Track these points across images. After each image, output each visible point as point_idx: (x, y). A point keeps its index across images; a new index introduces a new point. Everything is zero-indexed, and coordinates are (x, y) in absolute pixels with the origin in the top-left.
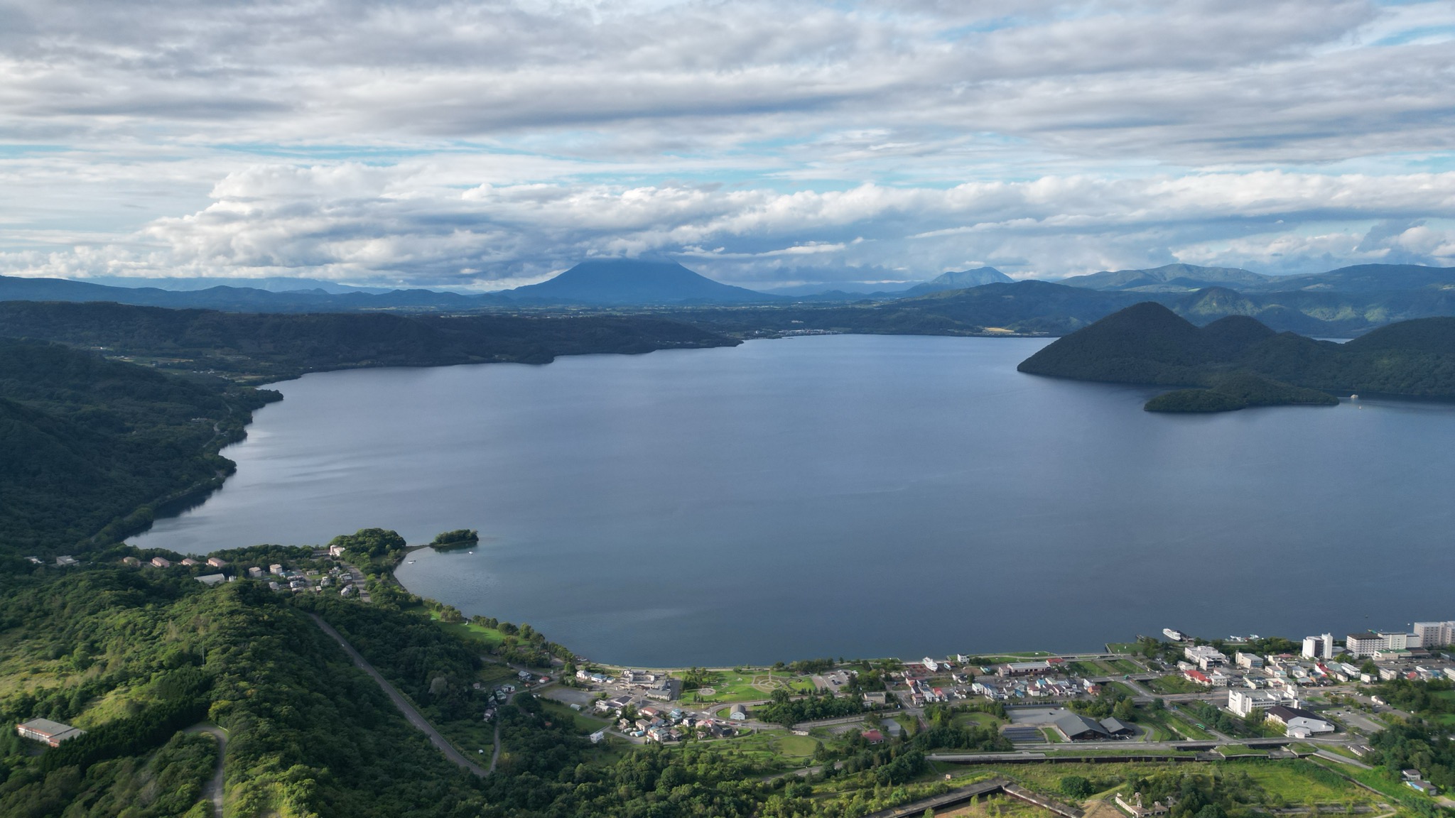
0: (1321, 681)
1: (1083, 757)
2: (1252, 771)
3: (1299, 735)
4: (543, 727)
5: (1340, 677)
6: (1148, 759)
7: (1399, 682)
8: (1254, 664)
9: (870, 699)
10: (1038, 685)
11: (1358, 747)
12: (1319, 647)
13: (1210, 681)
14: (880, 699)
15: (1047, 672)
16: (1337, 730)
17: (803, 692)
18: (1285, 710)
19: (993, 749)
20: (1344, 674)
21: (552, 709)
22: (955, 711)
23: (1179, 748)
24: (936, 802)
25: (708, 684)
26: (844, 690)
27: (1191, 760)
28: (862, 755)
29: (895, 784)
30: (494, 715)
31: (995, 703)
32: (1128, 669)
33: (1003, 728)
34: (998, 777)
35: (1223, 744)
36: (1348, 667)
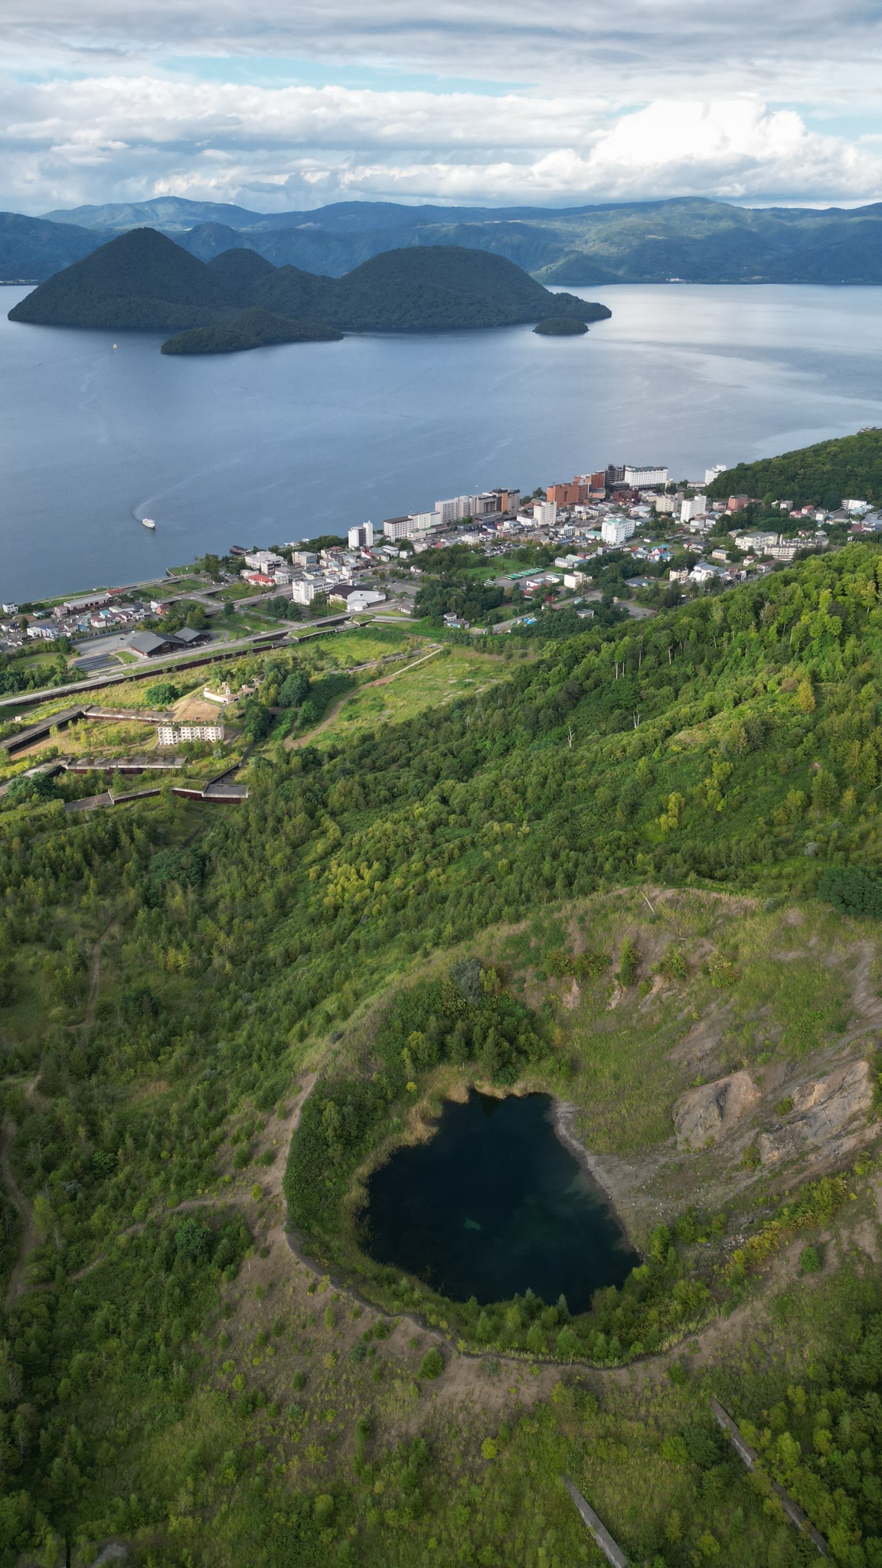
0: (367, 564)
1: (164, 668)
2: (324, 645)
3: (358, 608)
5: (384, 559)
6: (229, 656)
7: (428, 552)
8: (309, 560)
10: (102, 616)
11: (407, 607)
12: (362, 535)
13: (273, 581)
15: (110, 603)
16: (387, 599)
18: (344, 590)
19: (64, 681)
20: (386, 555)
22: (10, 658)
23: (255, 641)
24: (9, 743)
27: (269, 648)
31: (58, 640)
32: (193, 587)
33: (71, 661)
34: (76, 705)
35: (294, 629)
36: (388, 549)
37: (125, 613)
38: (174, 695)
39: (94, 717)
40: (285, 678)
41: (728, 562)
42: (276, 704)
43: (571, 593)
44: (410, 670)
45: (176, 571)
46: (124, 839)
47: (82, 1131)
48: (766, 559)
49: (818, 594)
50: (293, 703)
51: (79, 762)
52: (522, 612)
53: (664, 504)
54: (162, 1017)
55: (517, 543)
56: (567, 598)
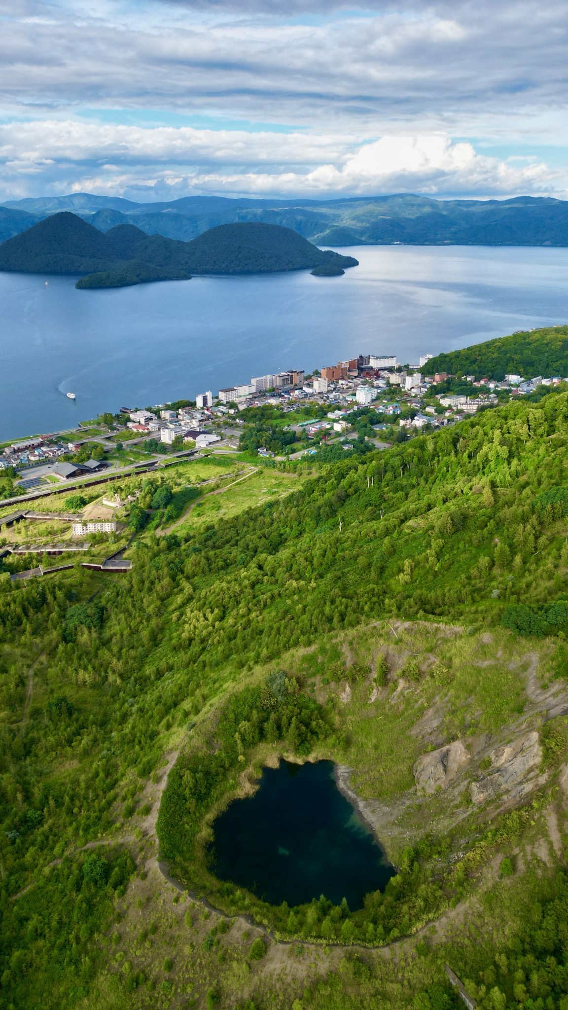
0: (209, 418)
1: (77, 486)
2: (181, 469)
3: (203, 445)
5: (219, 414)
6: (119, 477)
7: (248, 410)
8: (171, 416)
10: (36, 453)
11: (235, 444)
12: (205, 400)
13: (148, 429)
15: (42, 444)
16: (222, 439)
18: (194, 434)
19: (11, 495)
20: (220, 411)
23: (136, 467)
27: (145, 472)
31: (7, 469)
32: (96, 434)
33: (16, 483)
34: (19, 511)
35: (162, 459)
36: (222, 408)
37: (51, 451)
38: (83, 502)
39: (31, 518)
40: (156, 491)
41: (436, 414)
42: (150, 507)
43: (339, 435)
44: (237, 484)
45: (85, 424)
46: (50, 597)
47: (19, 796)
48: (459, 412)
49: (493, 433)
50: (161, 506)
51: (20, 548)
52: (307, 447)
53: (394, 379)
54: (74, 716)
55: (303, 404)
56: (336, 437)
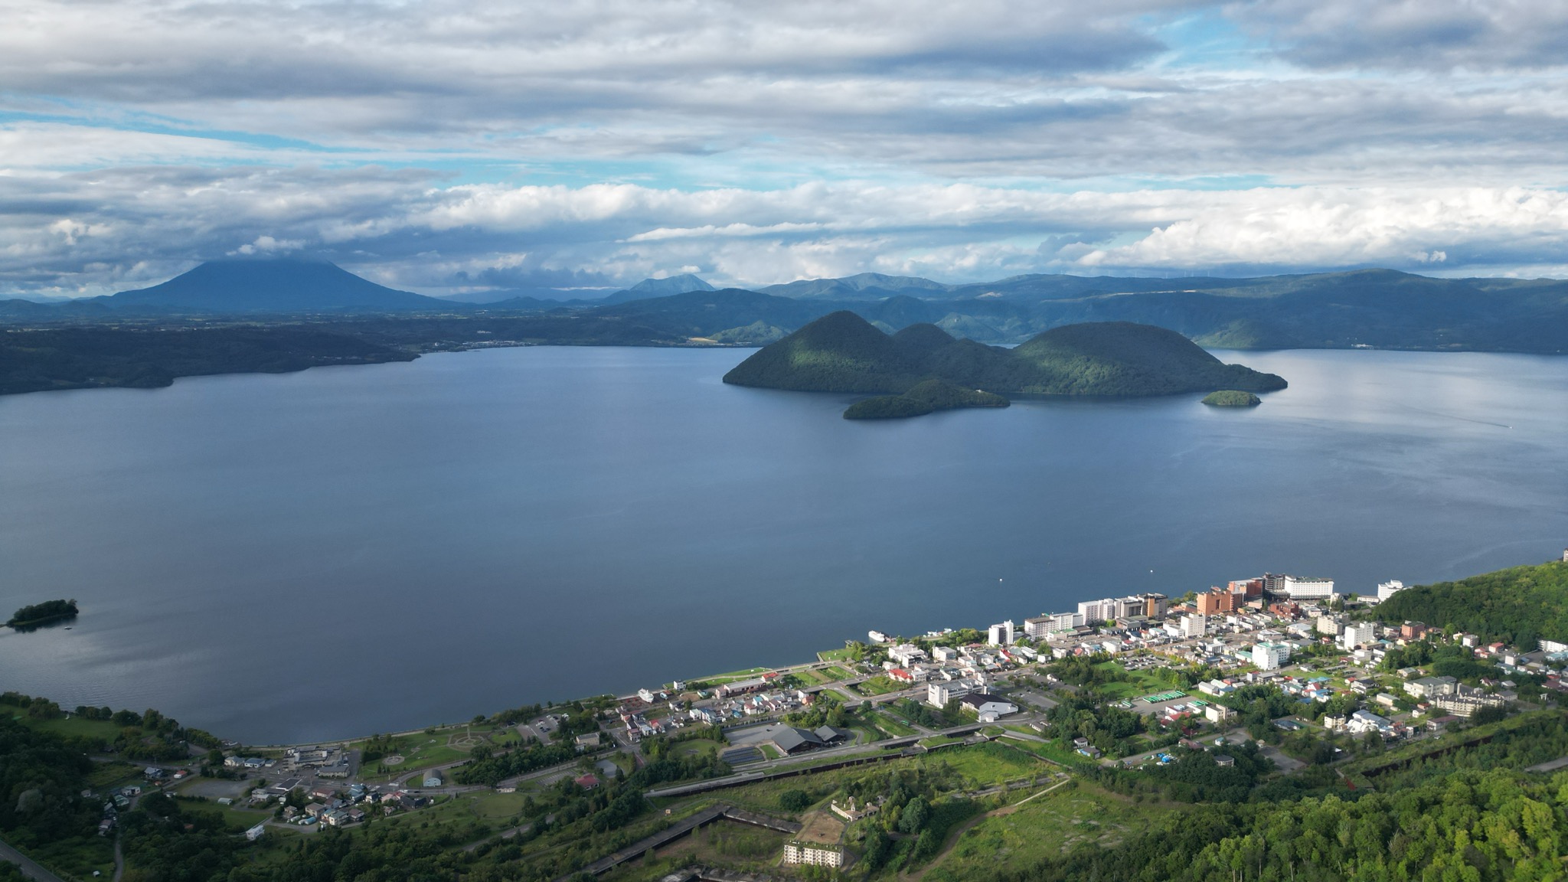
0: (1005, 666)
1: (800, 770)
2: (951, 759)
3: (989, 719)
4: (182, 830)
5: (1021, 661)
6: (860, 762)
7: (1069, 658)
8: (949, 656)
9: (582, 742)
10: (755, 703)
11: (1038, 724)
12: (1002, 634)
13: (911, 678)
14: (594, 740)
15: (763, 688)
16: (1020, 711)
17: (508, 746)
18: (977, 698)
19: (712, 776)
20: (1024, 657)
21: (195, 808)
22: (673, 741)
23: (887, 747)
24: (656, 840)
25: (395, 752)
26: (553, 736)
27: (898, 757)
28: (575, 803)
29: (612, 828)
30: (112, 826)
31: (713, 728)
32: (838, 675)
33: (722, 752)
34: (718, 804)
35: (925, 737)
36: (1026, 650)
37: (774, 701)
38: (805, 802)
39: (732, 820)
40: (908, 799)
41: (1394, 709)
42: (896, 829)
43: (1213, 729)
45: (826, 655)
48: (1439, 714)
50: (913, 830)
51: (712, 873)
52: (1157, 746)
53: (1326, 626)
55: (1161, 657)
56: (1208, 734)
